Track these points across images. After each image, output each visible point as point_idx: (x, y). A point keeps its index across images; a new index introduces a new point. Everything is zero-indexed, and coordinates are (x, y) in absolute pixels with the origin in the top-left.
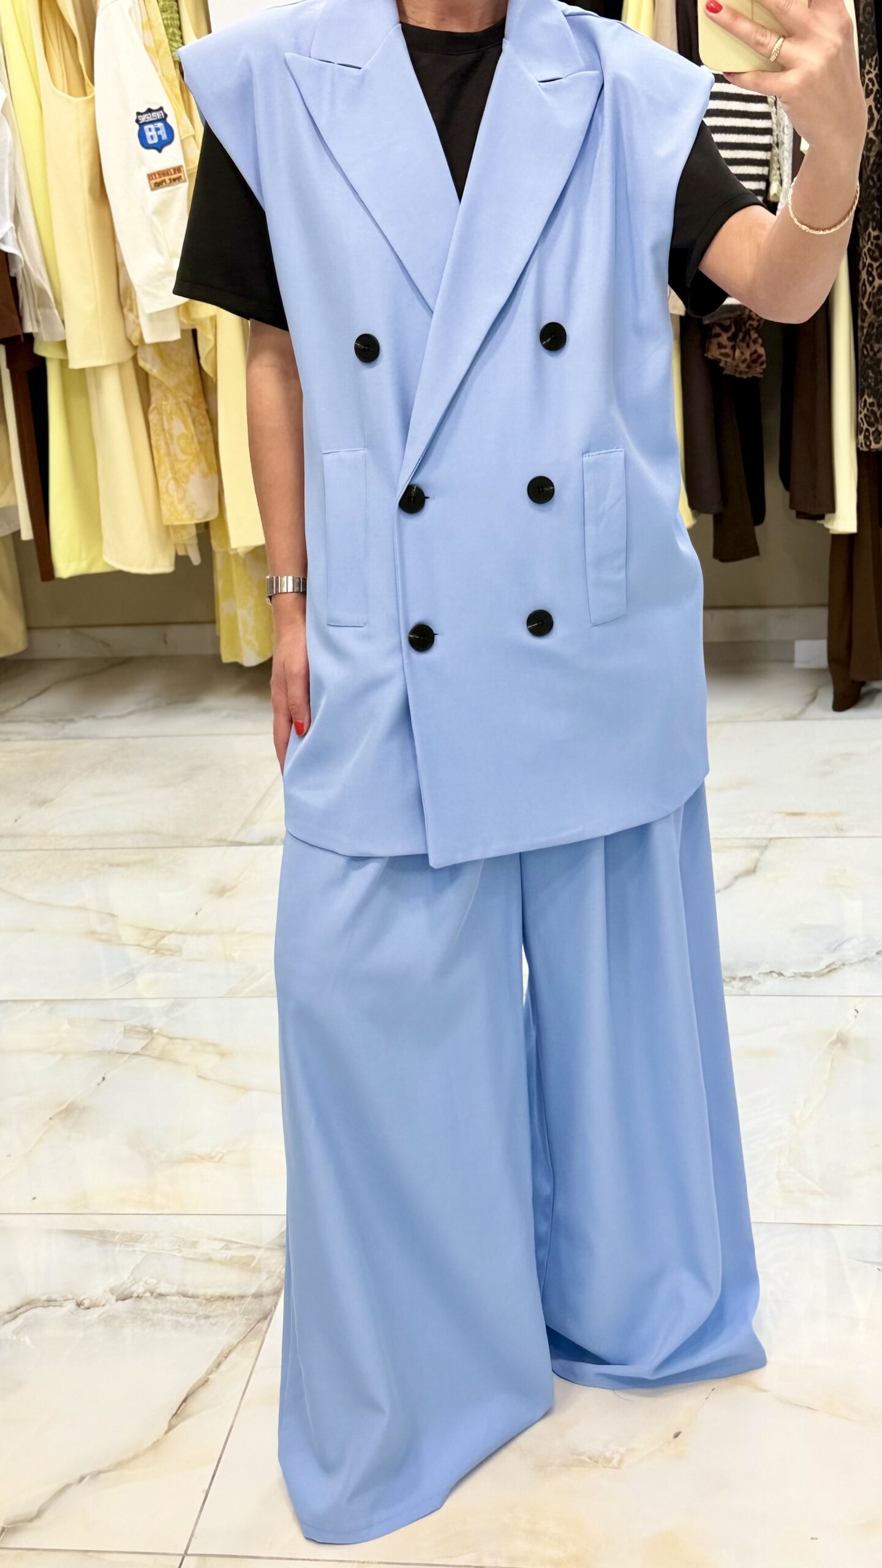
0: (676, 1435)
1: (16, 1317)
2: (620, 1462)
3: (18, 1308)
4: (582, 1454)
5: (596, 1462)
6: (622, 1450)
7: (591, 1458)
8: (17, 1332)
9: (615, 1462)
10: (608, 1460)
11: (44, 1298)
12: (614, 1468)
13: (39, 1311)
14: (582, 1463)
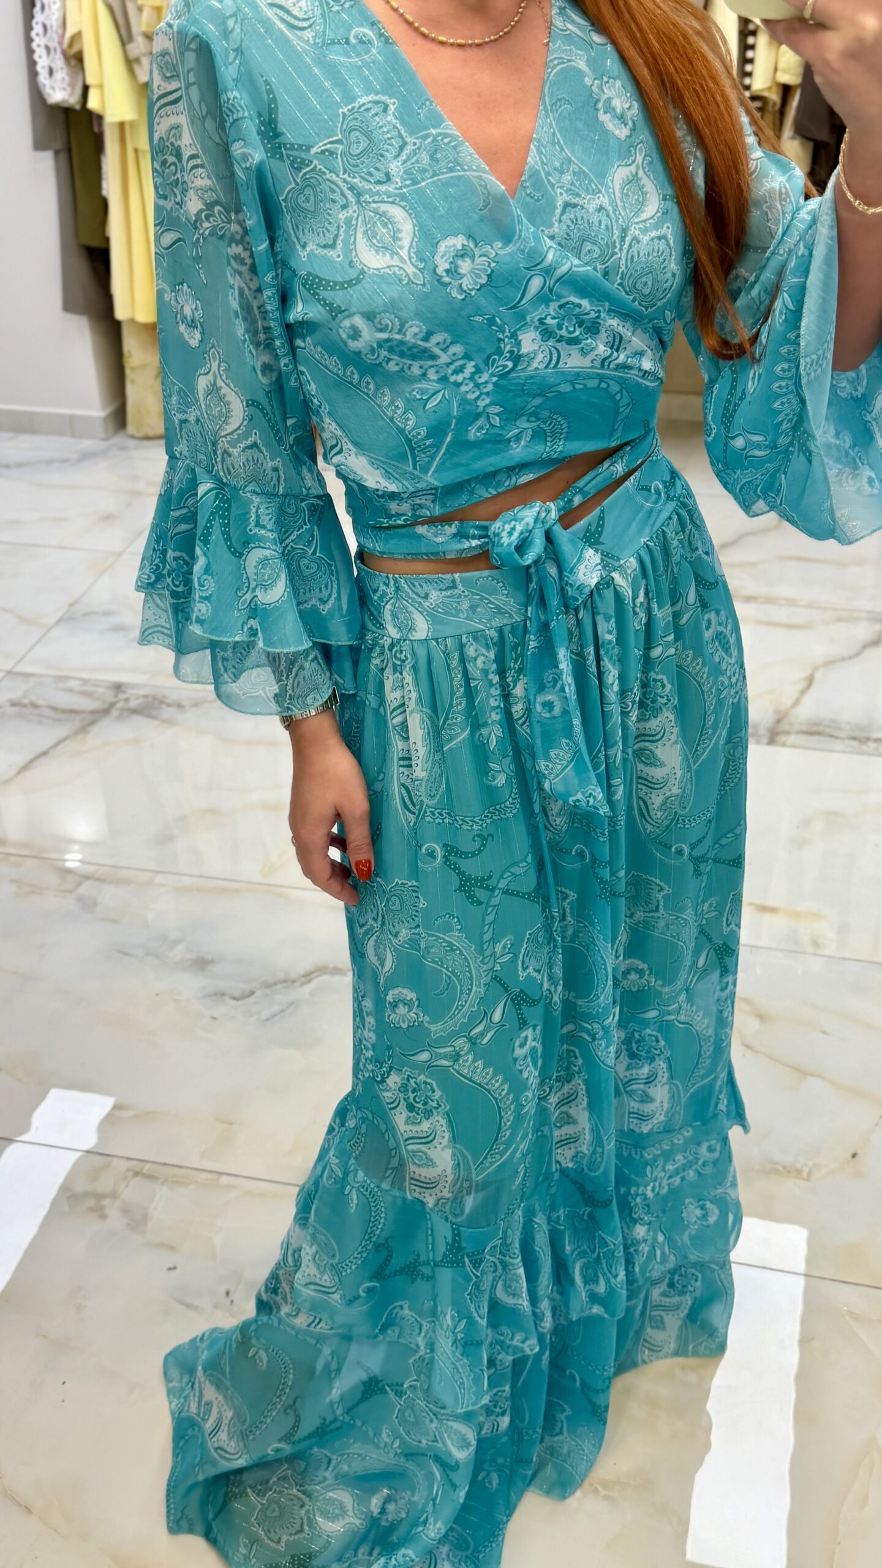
0: (854, 1156)
1: (309, 981)
2: (809, 1175)
3: (311, 973)
4: (776, 1163)
5: (789, 1172)
6: (810, 1163)
7: (784, 1168)
8: (311, 993)
9: (805, 1174)
10: (799, 1172)
11: (331, 966)
12: (804, 1179)
13: (326, 978)
14: (777, 1172)
